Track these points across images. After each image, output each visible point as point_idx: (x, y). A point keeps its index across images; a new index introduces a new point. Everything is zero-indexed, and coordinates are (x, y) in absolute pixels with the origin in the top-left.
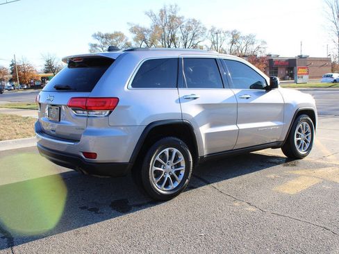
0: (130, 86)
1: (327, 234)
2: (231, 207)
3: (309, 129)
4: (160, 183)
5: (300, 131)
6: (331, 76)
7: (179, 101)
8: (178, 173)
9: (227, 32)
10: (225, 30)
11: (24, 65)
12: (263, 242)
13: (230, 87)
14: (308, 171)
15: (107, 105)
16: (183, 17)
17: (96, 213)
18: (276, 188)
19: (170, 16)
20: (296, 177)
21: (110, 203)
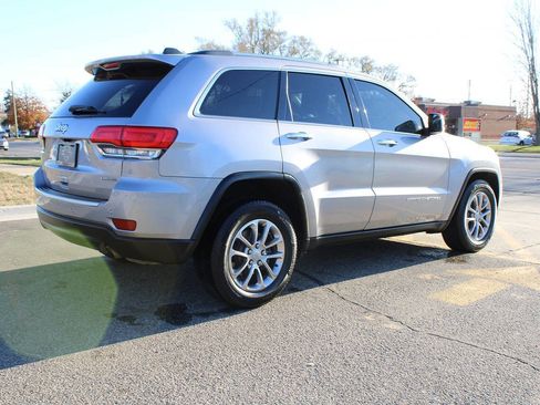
0: (198, 111)
1: (523, 369)
2: (360, 323)
3: (488, 204)
4: (242, 278)
5: (473, 206)
6: (516, 135)
7: (279, 141)
8: (272, 263)
9: (354, 60)
10: (350, 57)
11: (26, 98)
12: (415, 380)
13: (363, 125)
14: (487, 271)
15: (157, 139)
16: (284, 33)
17: (131, 323)
18: (435, 295)
19: (264, 30)
20: (468, 279)
21: (156, 310)
